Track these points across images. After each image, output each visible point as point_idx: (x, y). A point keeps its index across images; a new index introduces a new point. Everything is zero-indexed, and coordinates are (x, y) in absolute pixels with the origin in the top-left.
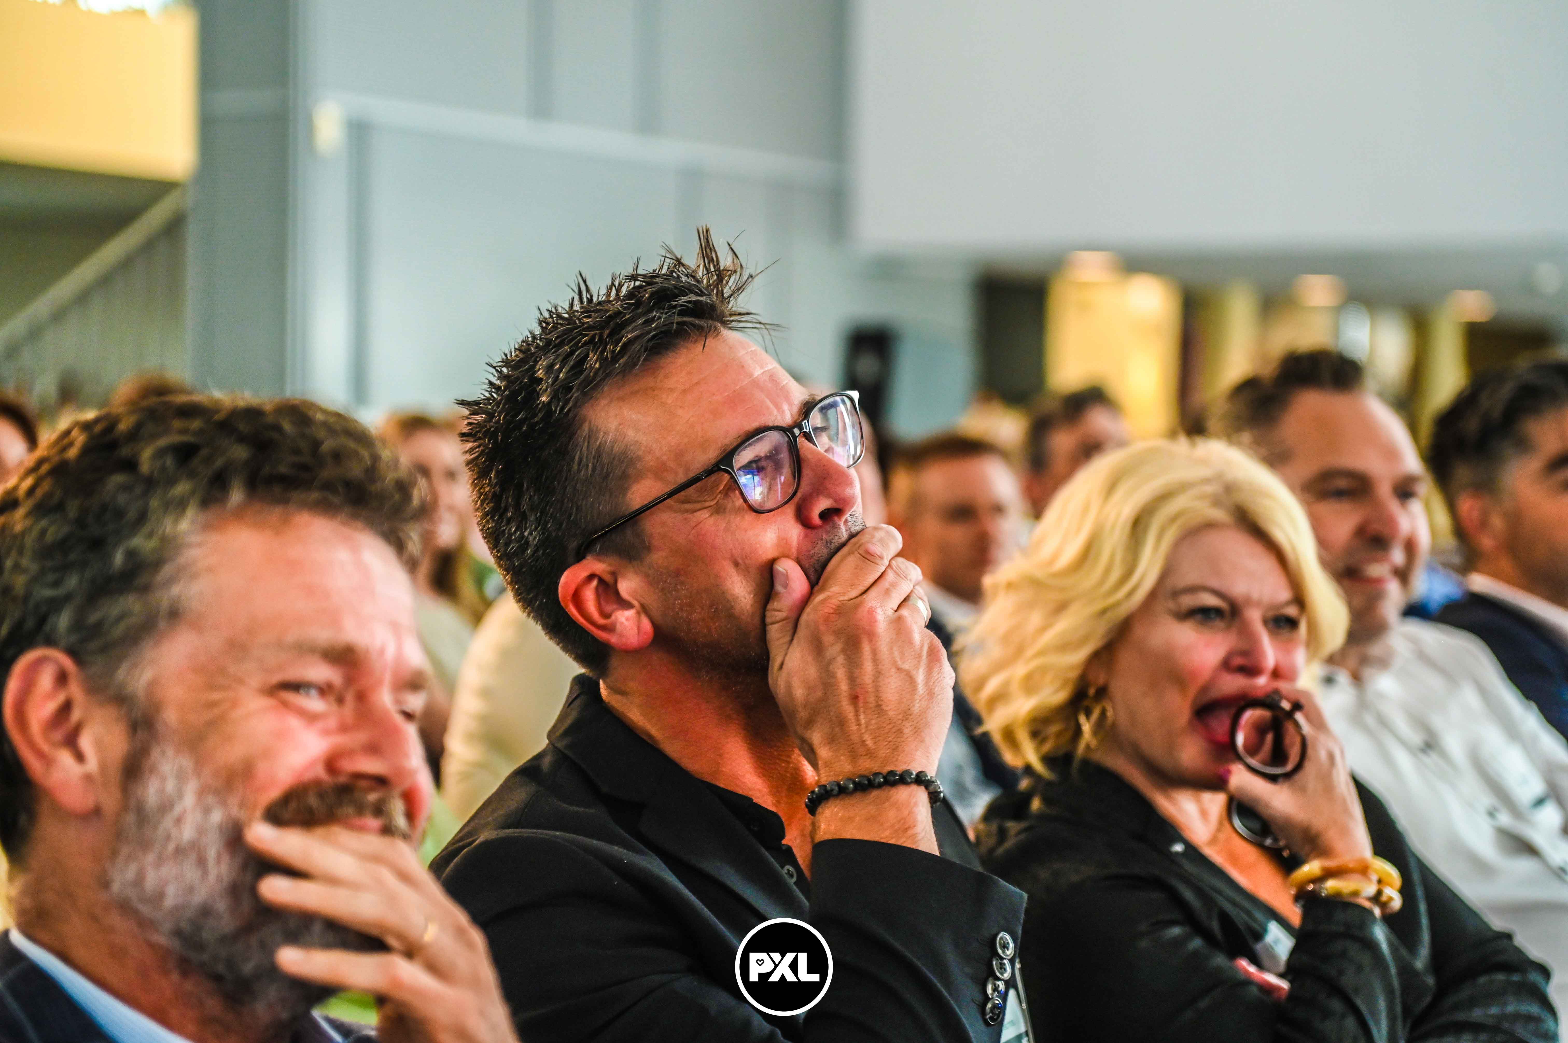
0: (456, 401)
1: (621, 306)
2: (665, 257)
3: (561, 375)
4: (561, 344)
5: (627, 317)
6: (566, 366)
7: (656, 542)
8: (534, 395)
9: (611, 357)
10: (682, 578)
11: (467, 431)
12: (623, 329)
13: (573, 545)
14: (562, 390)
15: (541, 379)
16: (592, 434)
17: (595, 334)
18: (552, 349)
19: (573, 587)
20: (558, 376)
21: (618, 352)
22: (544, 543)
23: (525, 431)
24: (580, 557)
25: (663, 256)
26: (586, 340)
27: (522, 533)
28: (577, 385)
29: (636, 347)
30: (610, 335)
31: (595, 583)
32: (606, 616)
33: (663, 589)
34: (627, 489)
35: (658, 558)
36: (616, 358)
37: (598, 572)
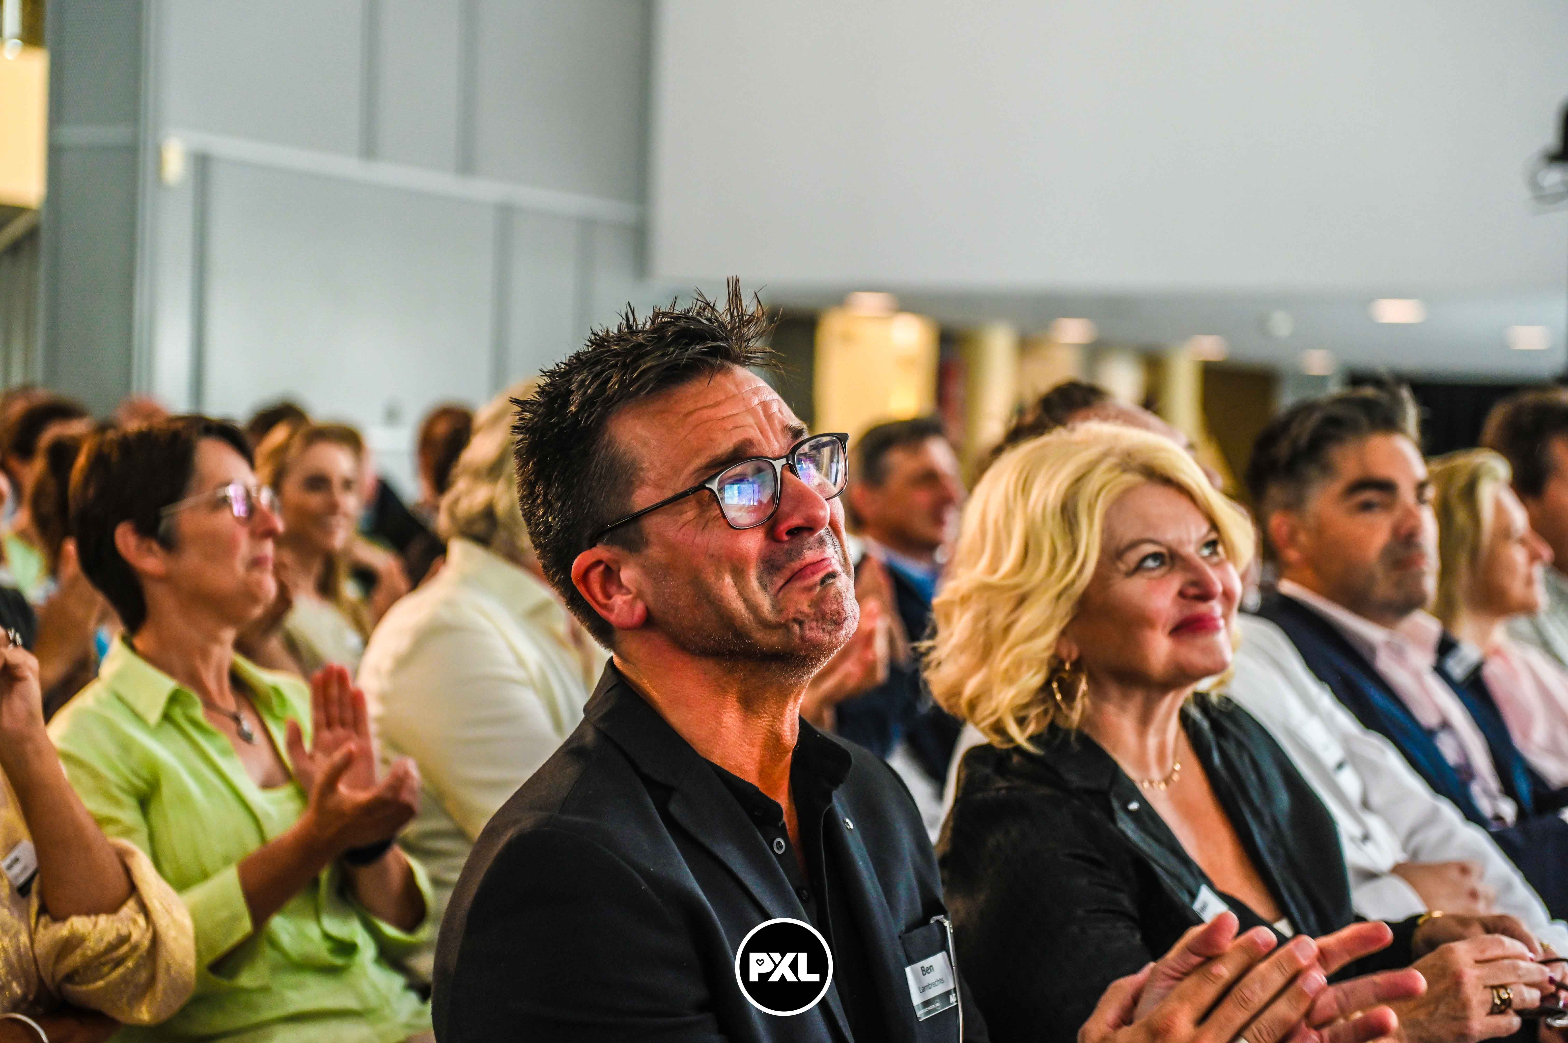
0: (510, 399)
1: (644, 339)
2: (697, 300)
3: (589, 391)
4: (595, 364)
5: (648, 349)
6: (595, 384)
7: (653, 538)
8: (566, 404)
9: (629, 381)
10: (671, 571)
11: (518, 425)
12: (642, 358)
13: (588, 533)
14: (588, 403)
15: (573, 392)
16: (610, 443)
17: (619, 360)
18: (588, 367)
19: (583, 568)
20: (587, 391)
21: (634, 378)
22: (565, 529)
23: (556, 432)
24: (592, 545)
25: (696, 299)
26: (612, 364)
27: (547, 518)
28: (600, 402)
29: (651, 375)
30: (633, 361)
31: (601, 568)
32: (609, 597)
33: (654, 579)
34: (632, 493)
35: (655, 552)
36: (633, 382)
37: (604, 559)
